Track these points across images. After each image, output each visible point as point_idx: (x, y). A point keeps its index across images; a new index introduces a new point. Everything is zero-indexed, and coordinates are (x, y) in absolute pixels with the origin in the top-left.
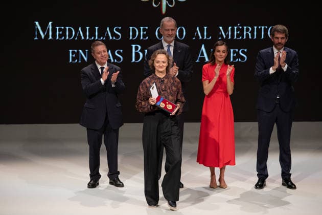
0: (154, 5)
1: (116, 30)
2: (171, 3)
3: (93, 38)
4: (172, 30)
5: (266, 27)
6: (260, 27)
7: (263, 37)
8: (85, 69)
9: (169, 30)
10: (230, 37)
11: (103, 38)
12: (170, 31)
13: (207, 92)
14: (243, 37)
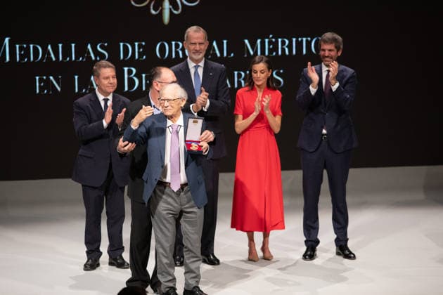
0: (153, 12)
1: (100, 47)
2: (177, 9)
3: (68, 59)
4: (200, 44)
5: (309, 39)
6: (300, 39)
7: (304, 52)
8: (80, 100)
9: (195, 44)
10: (259, 53)
11: (83, 59)
12: (198, 46)
13: (238, 130)
14: (277, 53)
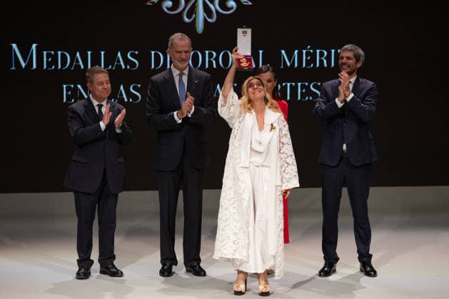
0: (186, 20)
1: (131, 55)
2: (210, 17)
4: (186, 52)
9: (181, 52)
10: (296, 65)
11: (112, 67)
12: (184, 54)
14: (315, 64)
